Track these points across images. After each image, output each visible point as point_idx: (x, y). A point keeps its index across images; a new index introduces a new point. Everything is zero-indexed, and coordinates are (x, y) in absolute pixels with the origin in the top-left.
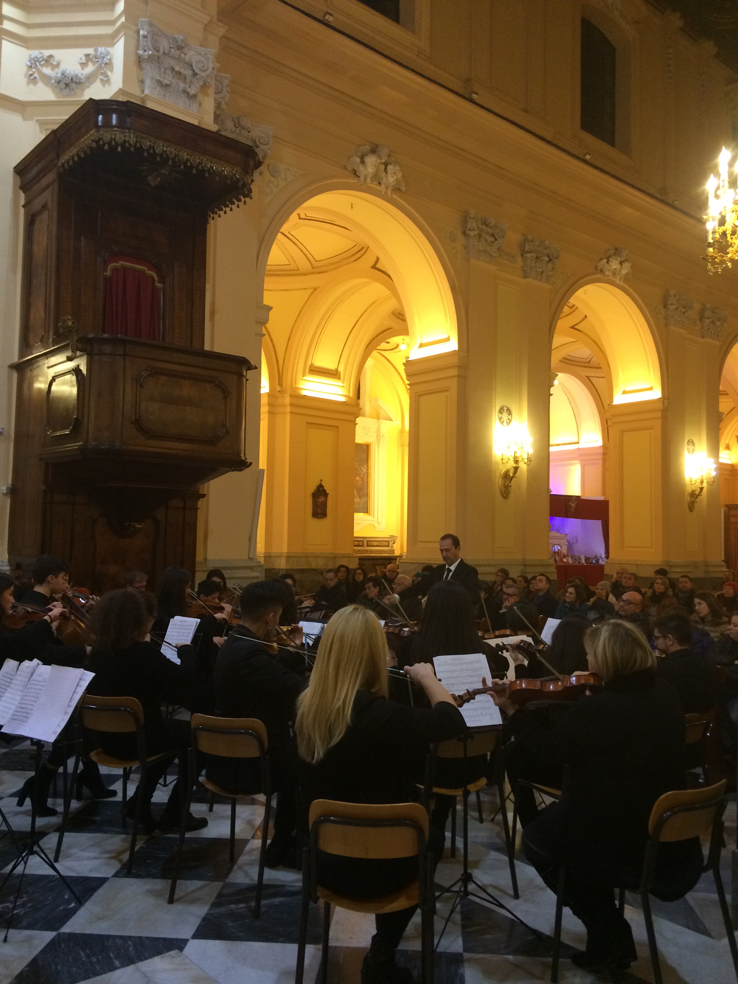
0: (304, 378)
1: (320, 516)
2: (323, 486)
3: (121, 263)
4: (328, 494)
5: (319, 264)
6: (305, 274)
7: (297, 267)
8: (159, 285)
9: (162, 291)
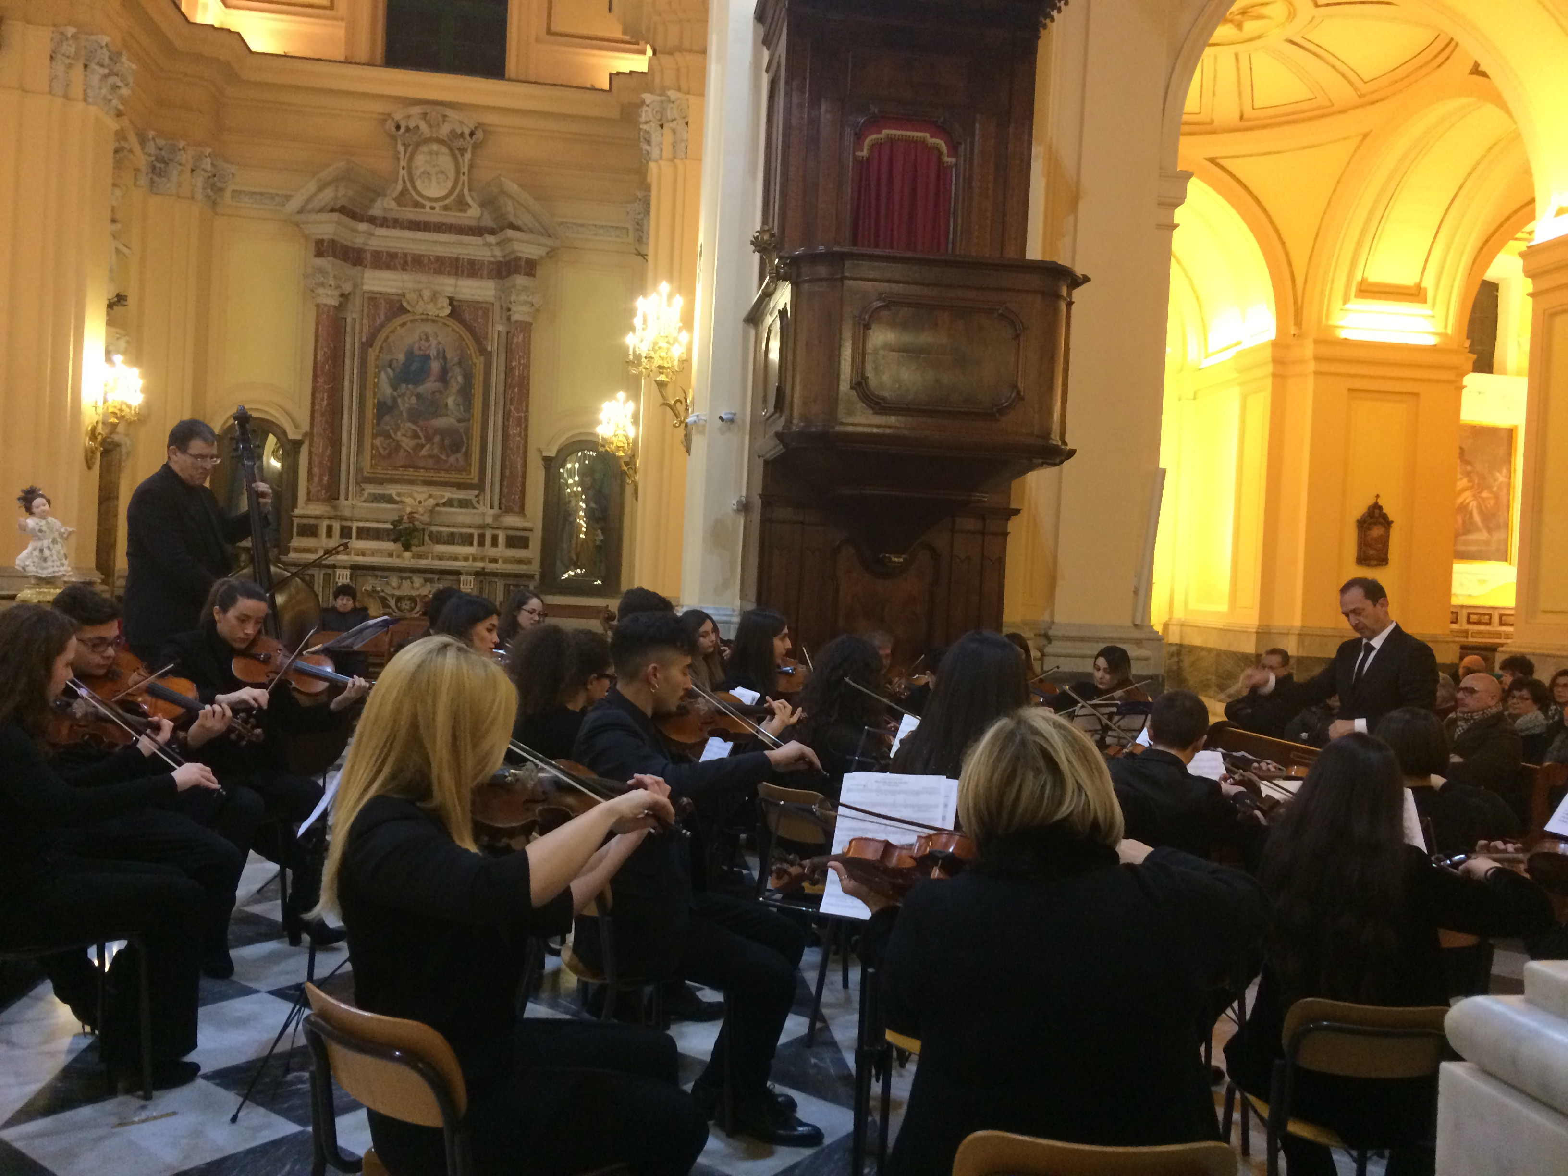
0: (1347, 306)
1: (1373, 562)
2: (1381, 508)
3: (885, 132)
4: (1392, 522)
5: (1371, 87)
6: (1343, 112)
7: (1330, 100)
8: (949, 160)
9: (954, 170)
